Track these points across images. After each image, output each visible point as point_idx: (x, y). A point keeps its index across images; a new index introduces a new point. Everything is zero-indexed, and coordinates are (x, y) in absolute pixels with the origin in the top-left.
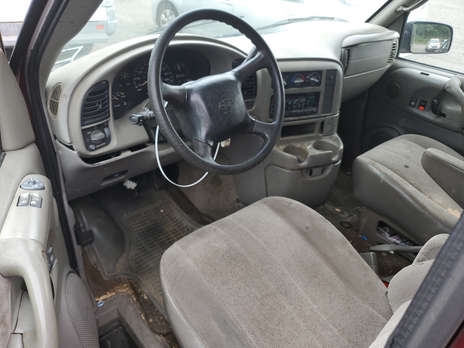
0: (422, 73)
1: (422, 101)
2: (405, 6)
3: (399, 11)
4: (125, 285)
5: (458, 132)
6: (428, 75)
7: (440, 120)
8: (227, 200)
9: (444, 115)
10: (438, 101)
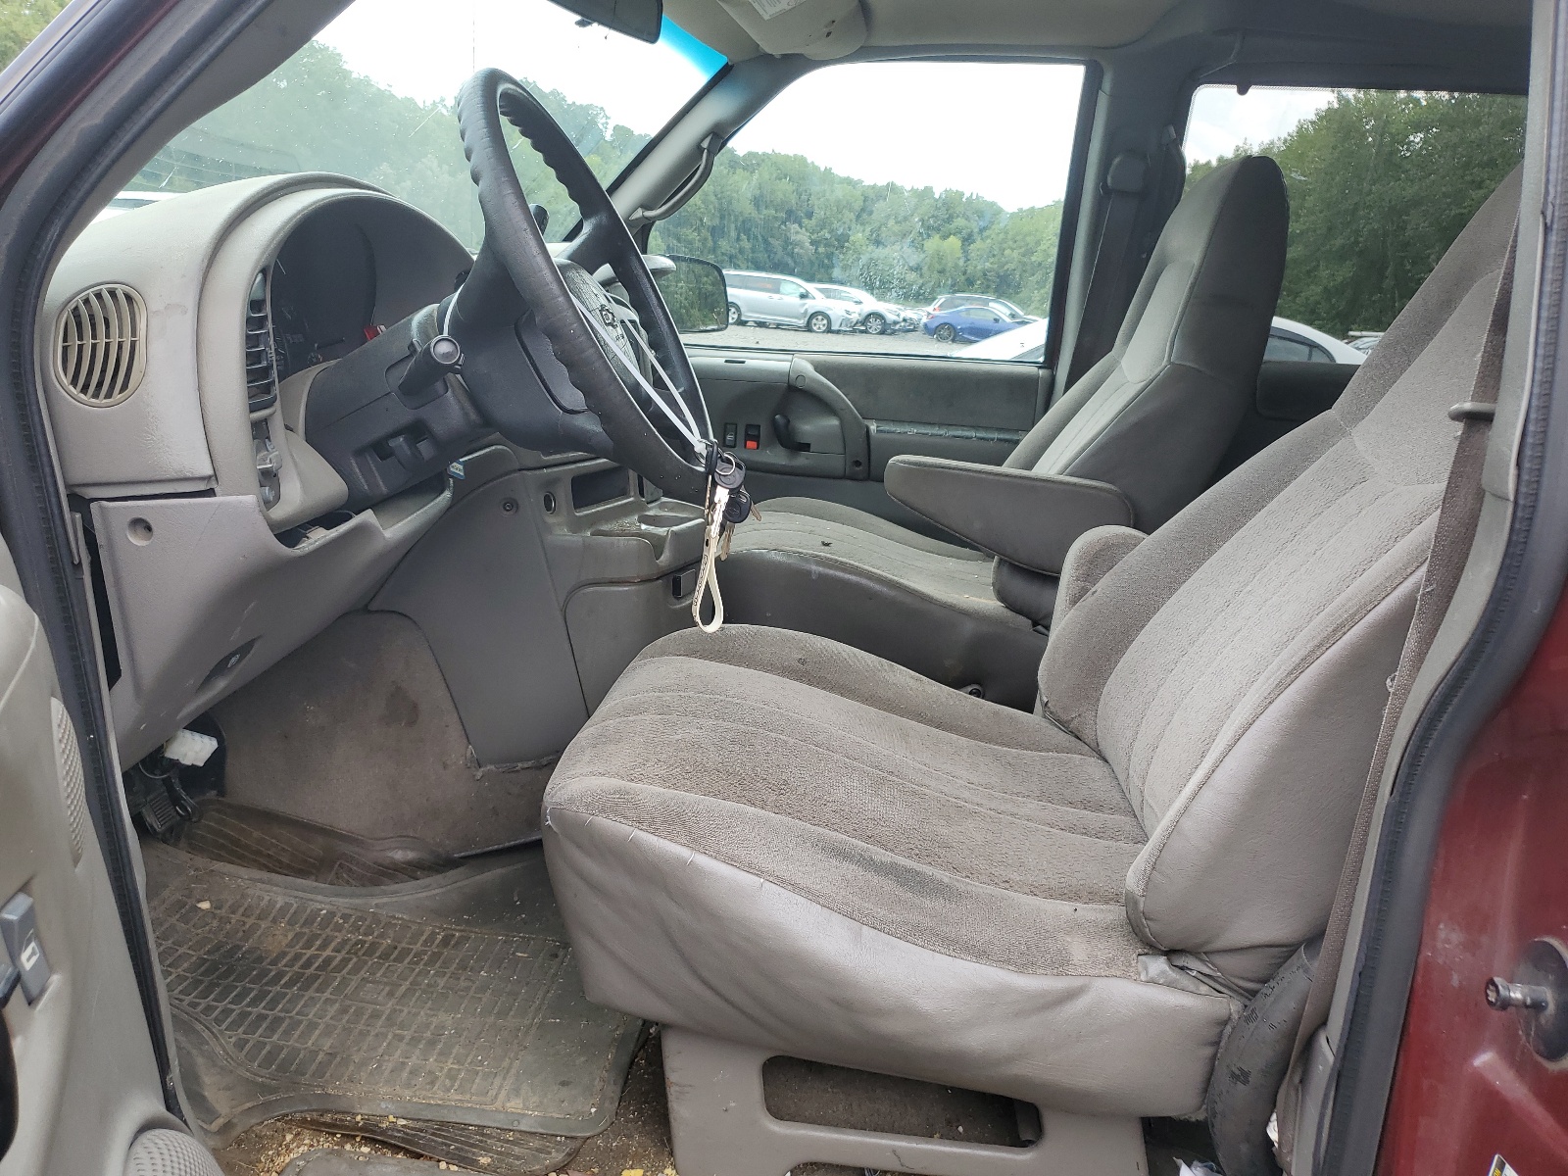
0: (726, 361)
1: (748, 427)
2: (646, 206)
3: (636, 219)
4: (289, 1137)
5: (844, 477)
6: (743, 362)
7: (802, 460)
8: (445, 766)
9: (806, 447)
10: (785, 416)
